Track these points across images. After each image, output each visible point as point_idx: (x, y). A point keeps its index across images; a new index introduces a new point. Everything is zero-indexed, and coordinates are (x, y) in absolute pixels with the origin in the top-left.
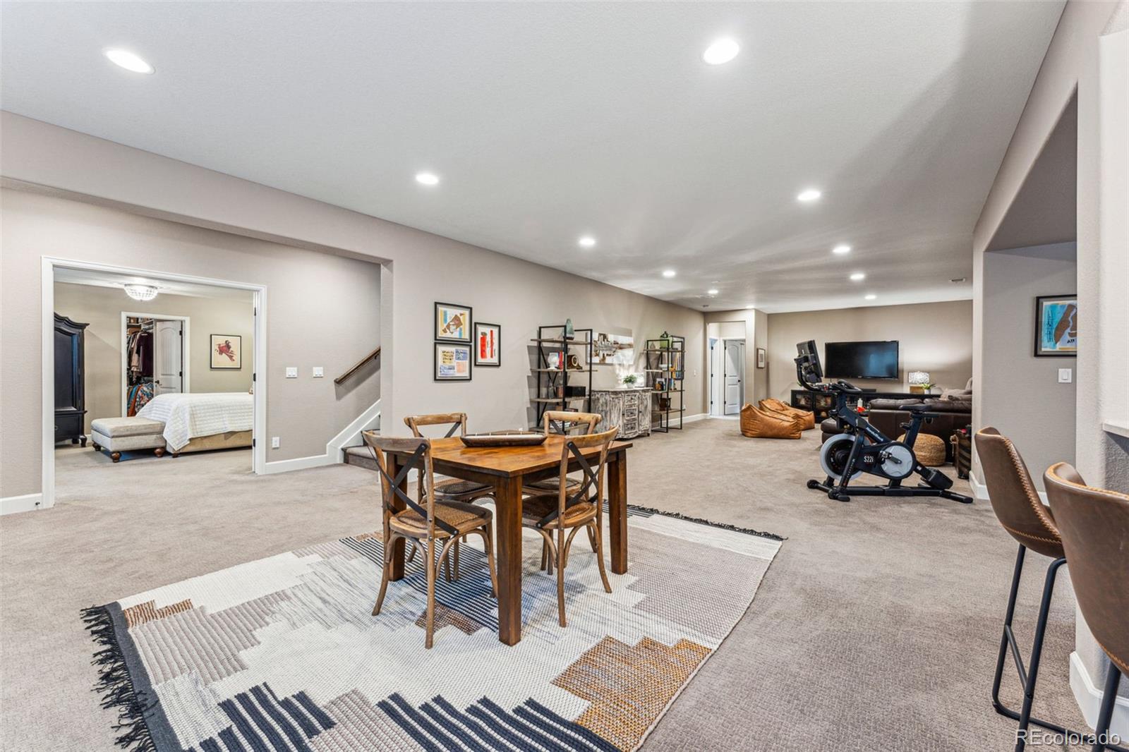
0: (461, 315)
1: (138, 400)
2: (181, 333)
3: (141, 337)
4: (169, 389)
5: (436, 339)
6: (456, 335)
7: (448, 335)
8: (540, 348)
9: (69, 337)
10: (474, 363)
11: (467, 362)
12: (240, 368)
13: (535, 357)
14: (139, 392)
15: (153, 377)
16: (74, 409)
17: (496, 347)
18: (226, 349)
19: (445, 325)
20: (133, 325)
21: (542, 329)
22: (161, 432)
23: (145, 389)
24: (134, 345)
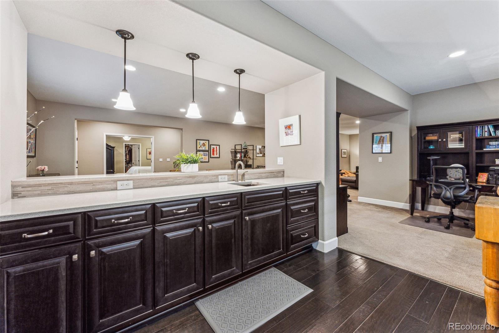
0: (205, 142)
2: (139, 148)
3: (129, 150)
4: (136, 165)
5: (197, 150)
6: (204, 149)
7: (201, 149)
8: (235, 152)
9: (111, 151)
10: (210, 157)
11: (207, 157)
13: (234, 155)
15: (132, 161)
16: (112, 170)
17: (218, 152)
19: (200, 146)
20: (126, 146)
21: (236, 146)
23: (130, 165)
24: (127, 152)
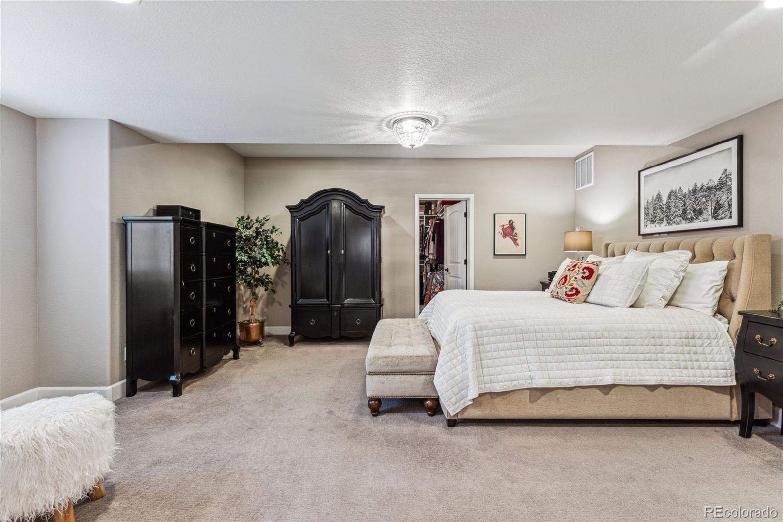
1: (432, 287)
2: (466, 217)
3: (435, 224)
12: (525, 255)
14: (434, 280)
15: (444, 265)
18: (509, 231)
22: (431, 372)
23: (438, 277)
24: (431, 233)
